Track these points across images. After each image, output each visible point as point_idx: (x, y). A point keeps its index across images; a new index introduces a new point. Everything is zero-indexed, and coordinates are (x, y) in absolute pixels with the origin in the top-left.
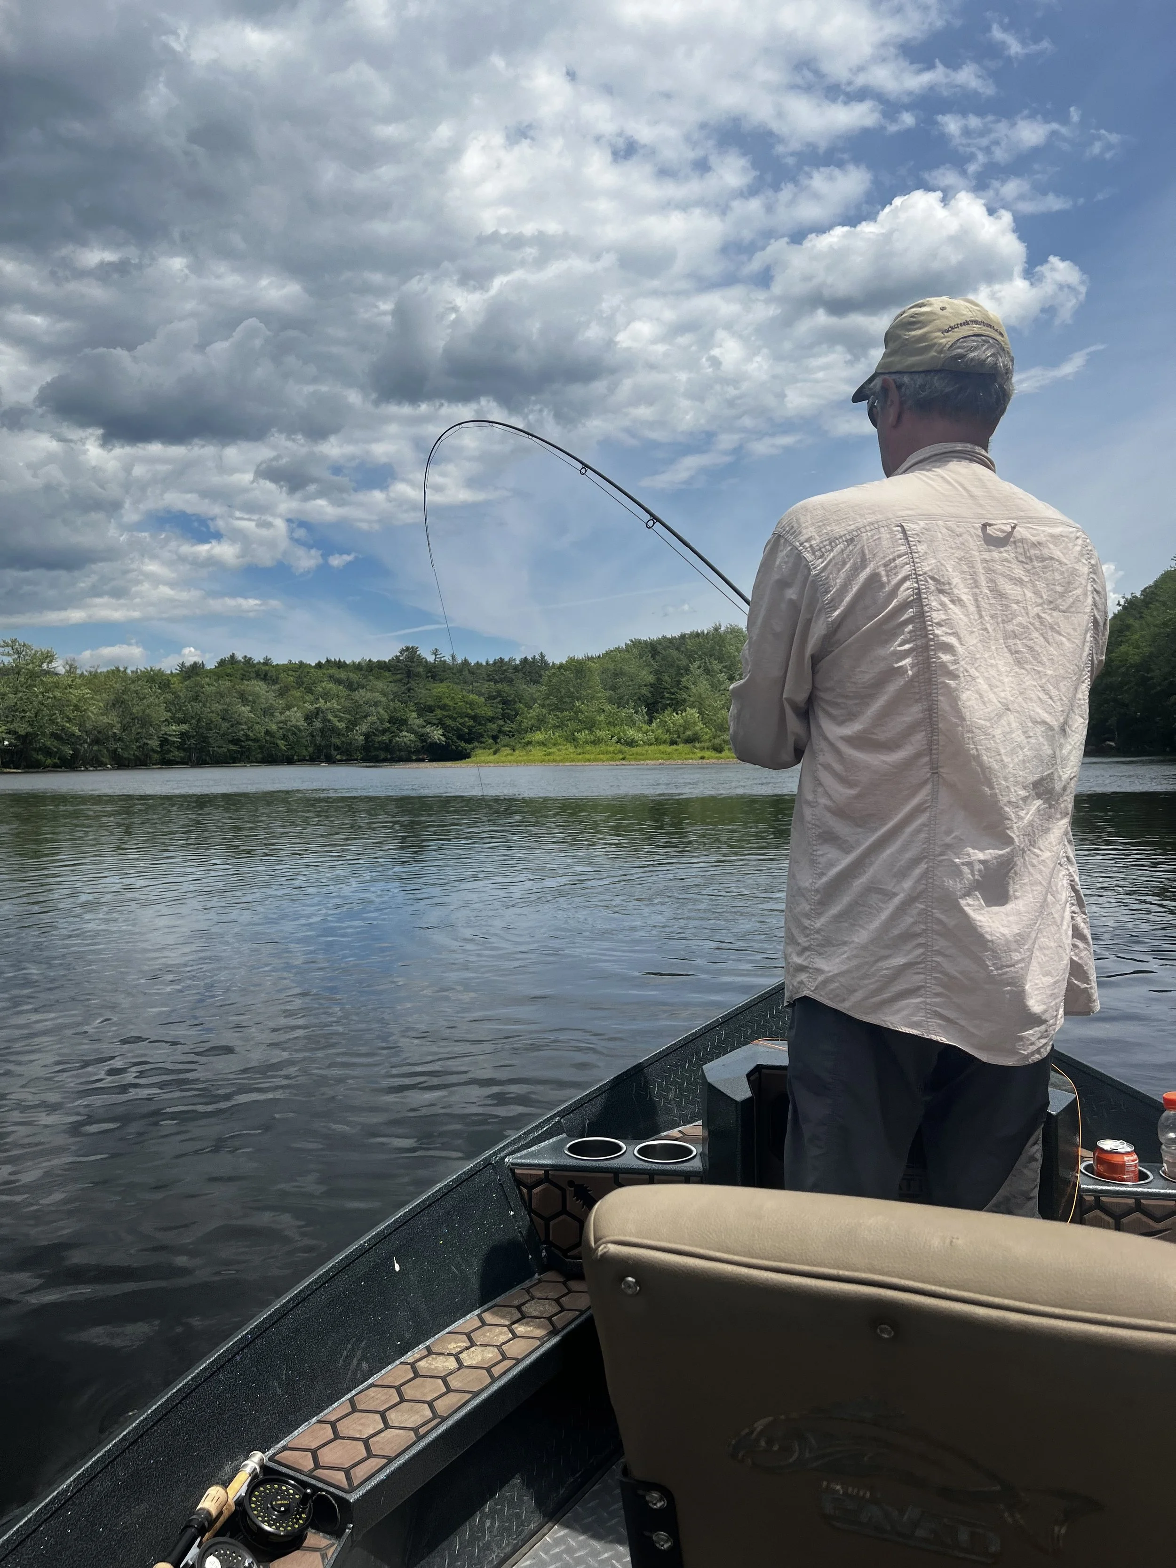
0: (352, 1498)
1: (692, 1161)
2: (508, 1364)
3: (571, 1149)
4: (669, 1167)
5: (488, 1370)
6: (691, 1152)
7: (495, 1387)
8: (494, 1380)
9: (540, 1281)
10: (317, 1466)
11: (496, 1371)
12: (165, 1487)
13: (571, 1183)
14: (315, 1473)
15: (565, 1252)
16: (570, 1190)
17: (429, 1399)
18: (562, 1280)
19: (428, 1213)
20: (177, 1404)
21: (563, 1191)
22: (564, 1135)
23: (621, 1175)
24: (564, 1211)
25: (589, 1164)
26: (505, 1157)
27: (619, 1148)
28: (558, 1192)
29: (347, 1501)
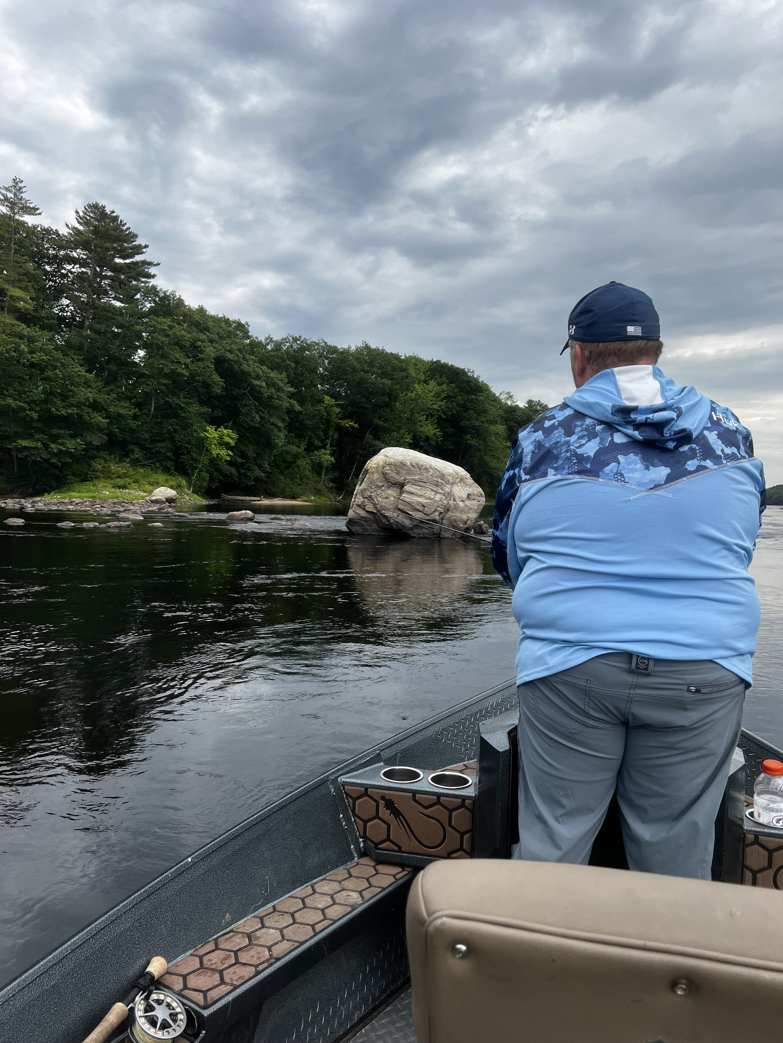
0: (206, 1013)
1: (469, 788)
2: (326, 923)
3: (385, 774)
4: (451, 792)
5: (313, 926)
6: (467, 781)
7: (317, 938)
8: (316, 934)
9: (358, 864)
10: (185, 987)
11: (318, 927)
12: (77, 995)
13: (383, 798)
14: (184, 993)
15: (376, 845)
16: (382, 803)
17: (268, 945)
18: (373, 864)
19: (281, 813)
20: (89, 938)
21: (378, 804)
22: (382, 764)
23: (417, 795)
24: (377, 816)
25: (396, 786)
26: (339, 776)
27: (418, 775)
28: (374, 803)
29: (202, 1016)
